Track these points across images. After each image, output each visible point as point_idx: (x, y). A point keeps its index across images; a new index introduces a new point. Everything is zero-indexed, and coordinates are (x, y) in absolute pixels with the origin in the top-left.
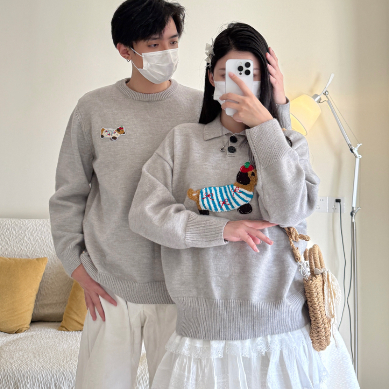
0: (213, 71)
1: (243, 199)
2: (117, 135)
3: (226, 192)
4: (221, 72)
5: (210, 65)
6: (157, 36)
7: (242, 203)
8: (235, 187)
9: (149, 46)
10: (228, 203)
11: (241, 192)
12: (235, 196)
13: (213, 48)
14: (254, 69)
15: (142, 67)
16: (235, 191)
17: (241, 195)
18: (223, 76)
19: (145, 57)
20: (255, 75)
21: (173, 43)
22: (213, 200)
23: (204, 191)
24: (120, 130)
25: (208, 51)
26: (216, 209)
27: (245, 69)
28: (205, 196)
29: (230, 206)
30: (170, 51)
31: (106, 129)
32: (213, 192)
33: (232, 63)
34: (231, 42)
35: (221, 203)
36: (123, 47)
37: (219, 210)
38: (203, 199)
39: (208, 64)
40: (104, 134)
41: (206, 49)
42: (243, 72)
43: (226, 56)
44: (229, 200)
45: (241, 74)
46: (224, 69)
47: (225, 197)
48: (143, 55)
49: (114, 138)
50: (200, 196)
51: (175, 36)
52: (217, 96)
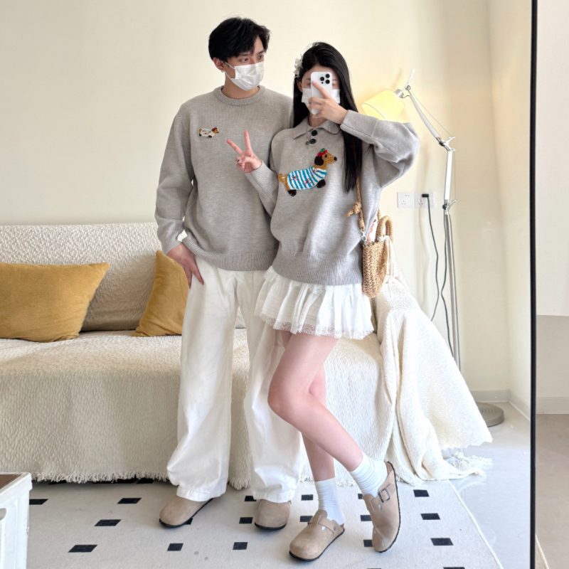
0: (301, 80)
1: (319, 176)
2: (212, 134)
3: (308, 173)
4: (308, 81)
5: (298, 76)
6: (249, 53)
8: (314, 168)
9: (240, 61)
10: (310, 182)
11: (318, 171)
12: (314, 175)
13: (301, 62)
15: (234, 77)
16: (314, 171)
17: (318, 173)
18: (309, 85)
19: (237, 69)
21: (260, 58)
22: (298, 180)
23: (291, 175)
24: (214, 130)
25: (296, 65)
26: (302, 187)
27: (326, 79)
28: (292, 178)
29: (311, 184)
31: (203, 129)
32: (298, 174)
33: (316, 75)
35: (305, 182)
36: (218, 61)
37: (304, 188)
38: (291, 180)
40: (202, 133)
42: (324, 81)
44: (310, 179)
45: (322, 83)
46: (310, 79)
47: (308, 177)
49: (210, 137)
50: (288, 178)
51: (261, 52)
52: (305, 100)
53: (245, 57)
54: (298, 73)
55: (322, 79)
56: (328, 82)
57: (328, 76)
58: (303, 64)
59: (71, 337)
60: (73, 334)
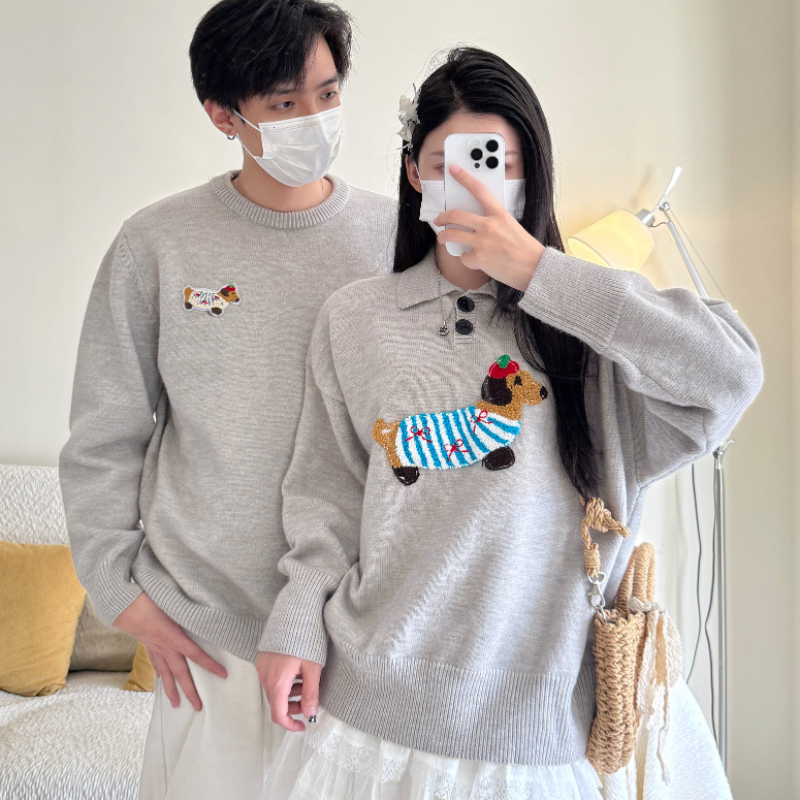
0: (416, 158)
1: (496, 438)
2: (222, 303)
3: (458, 424)
4: (436, 160)
5: (410, 146)
6: (291, 86)
7: (493, 446)
8: (477, 412)
9: (274, 108)
10: (463, 448)
11: (491, 421)
12: (479, 431)
13: (416, 105)
14: (507, 153)
16: (478, 420)
17: (492, 428)
18: (440, 168)
19: (266, 131)
20: (507, 167)
21: (328, 97)
22: (429, 442)
23: (409, 424)
24: (227, 292)
25: (404, 114)
26: (437, 463)
27: (486, 154)
28: (411, 435)
29: (467, 456)
30: (321, 117)
31: (197, 290)
32: (431, 424)
33: (458, 140)
34: (457, 94)
35: (449, 448)
36: (217, 110)
37: (444, 465)
38: (406, 440)
39: (405, 143)
40: (193, 300)
41: (401, 109)
42: (482, 162)
43: (445, 126)
44: (465, 441)
45: (477, 166)
46: (442, 154)
47: (457, 436)
48: (263, 127)
49: (217, 311)
50: (399, 434)
51: (331, 81)
52: (427, 213)
53: (284, 98)
54: (409, 138)
55: (476, 154)
56: (492, 163)
57: (492, 146)
58: (420, 111)
59: (56, 687)
60: (58, 681)
